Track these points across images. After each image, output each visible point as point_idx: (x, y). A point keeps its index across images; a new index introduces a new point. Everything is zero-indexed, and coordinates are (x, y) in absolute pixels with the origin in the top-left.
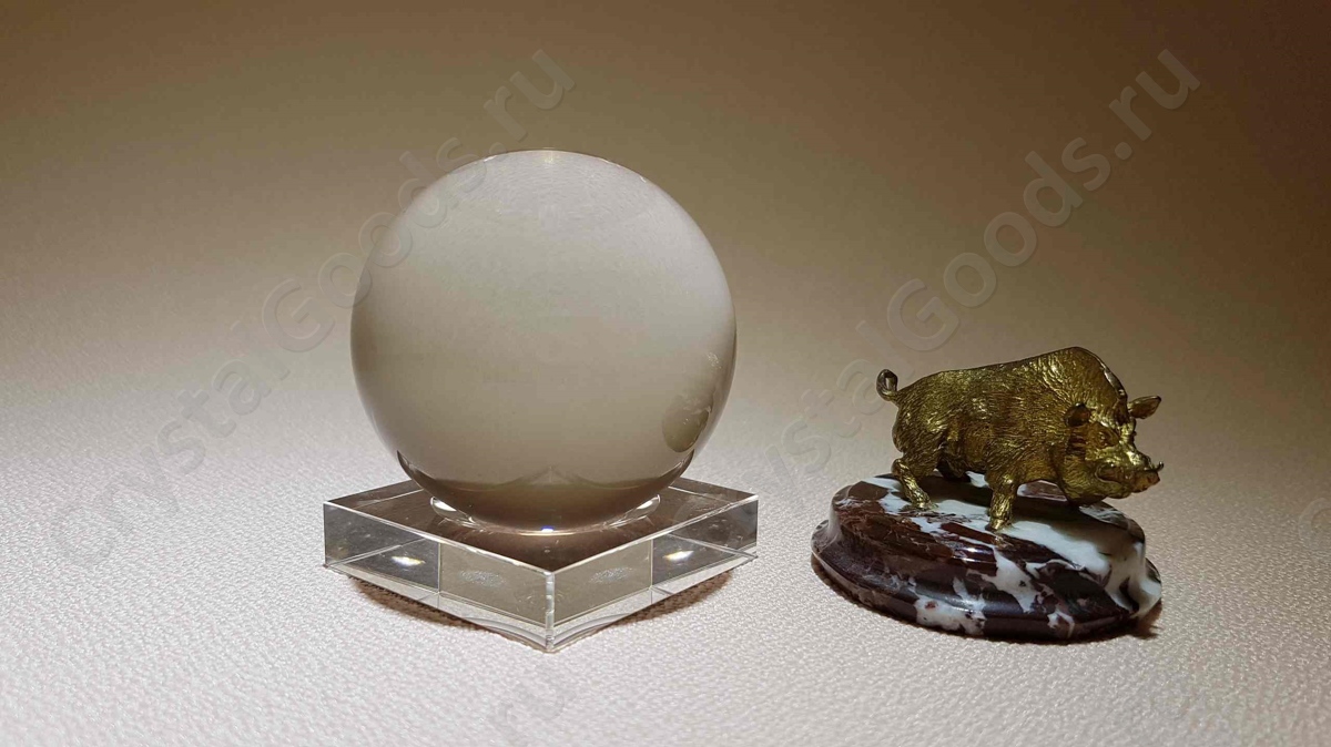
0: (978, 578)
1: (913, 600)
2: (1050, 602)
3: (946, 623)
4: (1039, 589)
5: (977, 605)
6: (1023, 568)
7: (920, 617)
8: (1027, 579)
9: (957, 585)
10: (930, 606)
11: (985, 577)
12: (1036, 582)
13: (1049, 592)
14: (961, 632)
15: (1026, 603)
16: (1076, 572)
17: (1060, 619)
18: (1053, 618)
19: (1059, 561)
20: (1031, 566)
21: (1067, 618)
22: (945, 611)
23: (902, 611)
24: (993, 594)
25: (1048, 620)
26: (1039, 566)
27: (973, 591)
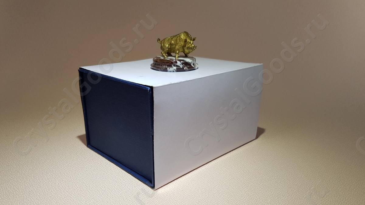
1: (167, 68)
2: (184, 67)
3: (172, 71)
5: (175, 68)
7: (168, 71)
8: (181, 64)
9: (172, 66)
10: (169, 69)
11: (176, 64)
12: (183, 64)
13: (184, 65)
14: (173, 72)
15: (181, 66)
16: (187, 63)
18: (185, 68)
20: (181, 62)
21: (187, 68)
22: (171, 69)
23: (166, 70)
24: (177, 66)
26: (183, 62)
27: (174, 66)
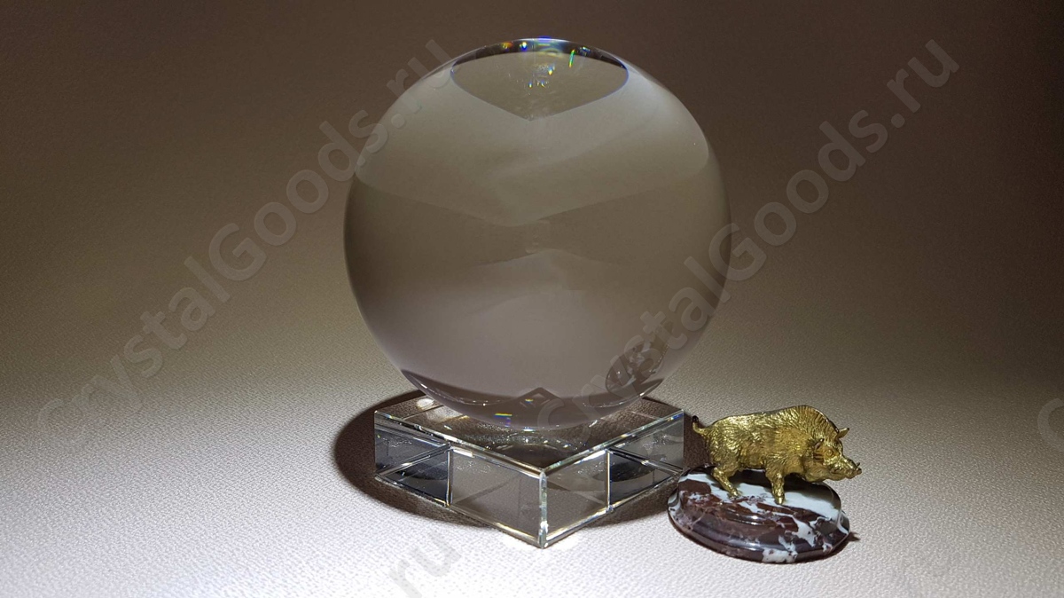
0: (791, 534)
1: (760, 550)
2: (821, 539)
3: (779, 560)
4: (815, 533)
5: (791, 548)
6: (809, 525)
7: (764, 559)
8: (811, 530)
11: (794, 533)
12: (815, 530)
13: (819, 534)
14: (785, 562)
15: (811, 541)
16: (828, 522)
17: (827, 547)
18: (824, 547)
19: (820, 517)
20: (812, 523)
21: (830, 545)
22: (779, 554)
24: (800, 542)
25: (822, 549)
26: (815, 522)
27: (788, 541)
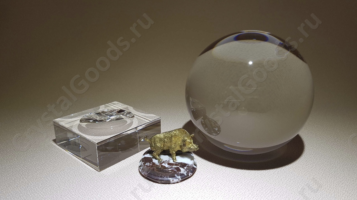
2: (188, 172)
3: (176, 182)
4: (186, 171)
6: (184, 168)
7: (171, 183)
8: (185, 170)
9: (176, 175)
10: (172, 180)
11: (179, 172)
13: (188, 170)
14: (178, 182)
16: (190, 165)
19: (188, 165)
20: (185, 168)
21: (191, 173)
22: (176, 180)
23: (168, 182)
25: (189, 175)
27: (178, 175)
